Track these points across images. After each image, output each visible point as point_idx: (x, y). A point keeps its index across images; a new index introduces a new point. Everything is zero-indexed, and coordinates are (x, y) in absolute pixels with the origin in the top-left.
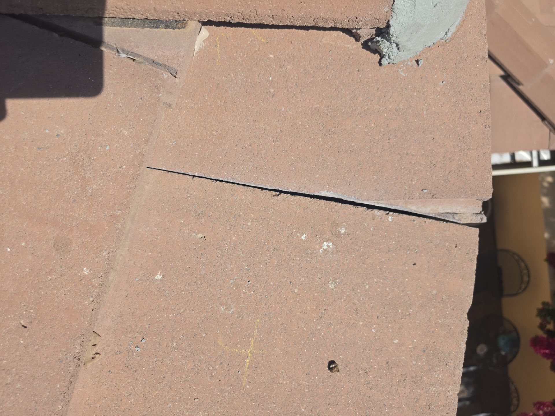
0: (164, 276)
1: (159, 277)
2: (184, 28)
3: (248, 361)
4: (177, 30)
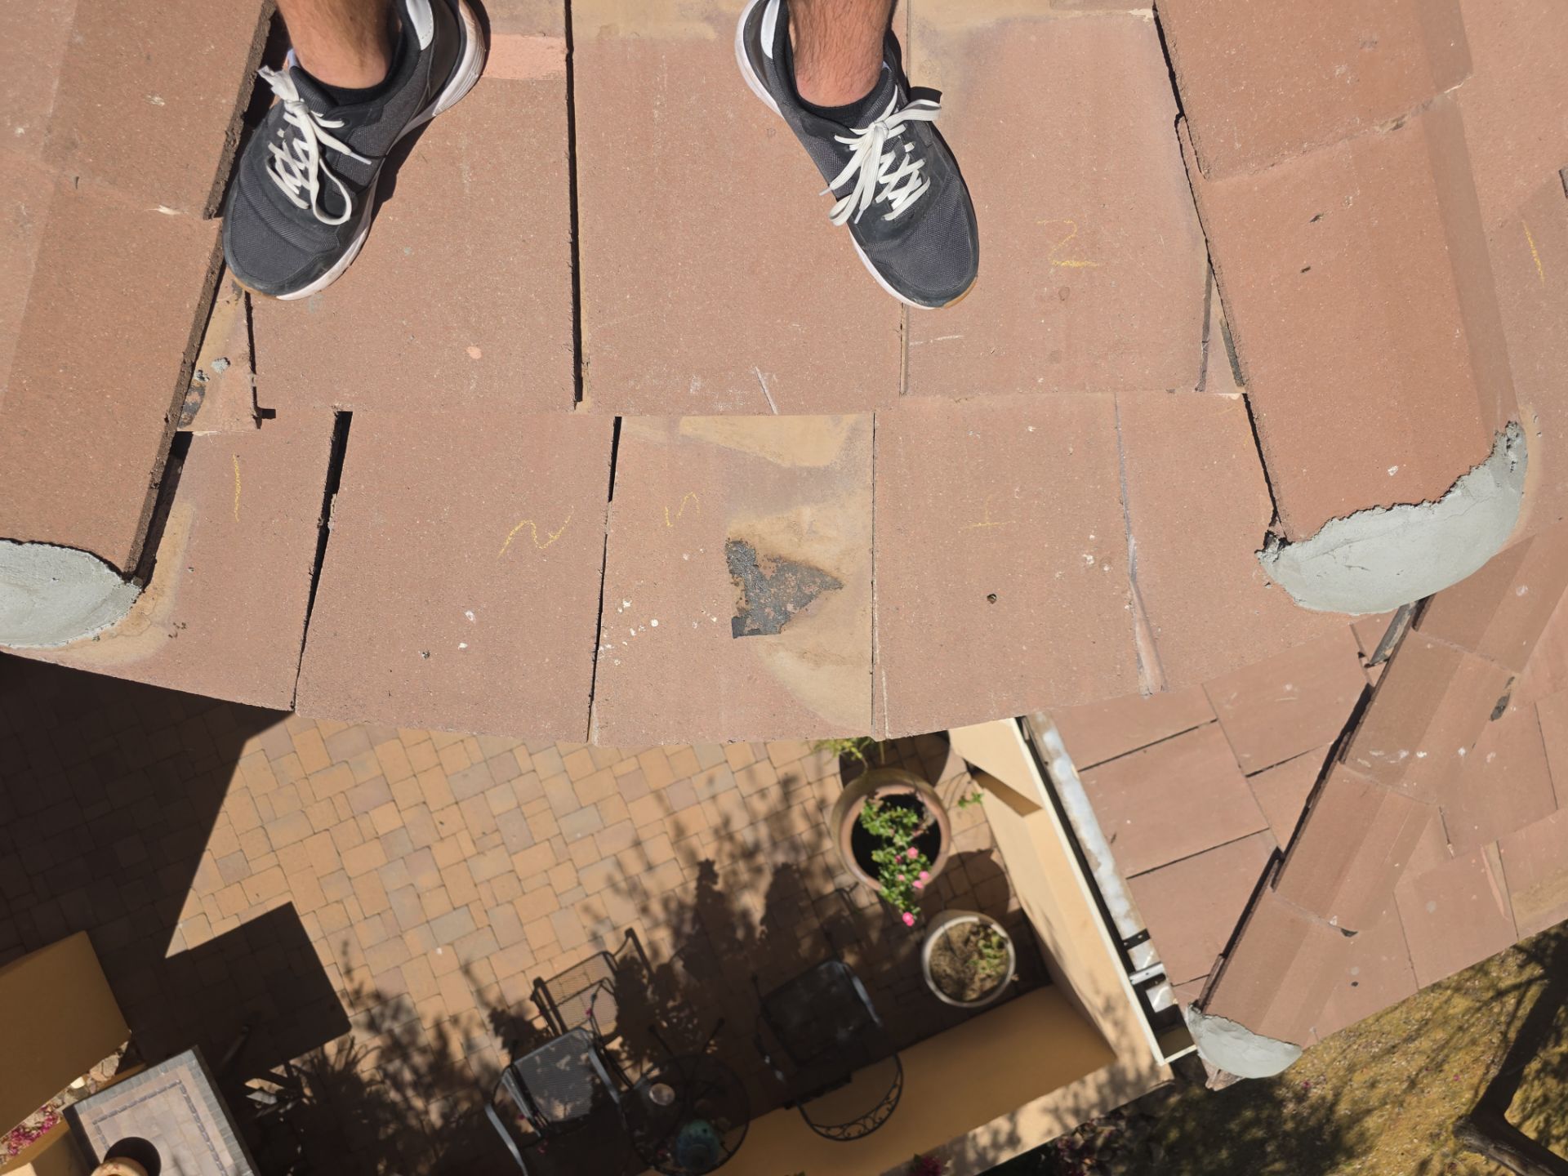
0: (1033, 433)
1: (1031, 429)
2: (1238, 385)
3: (980, 524)
4: (1234, 381)
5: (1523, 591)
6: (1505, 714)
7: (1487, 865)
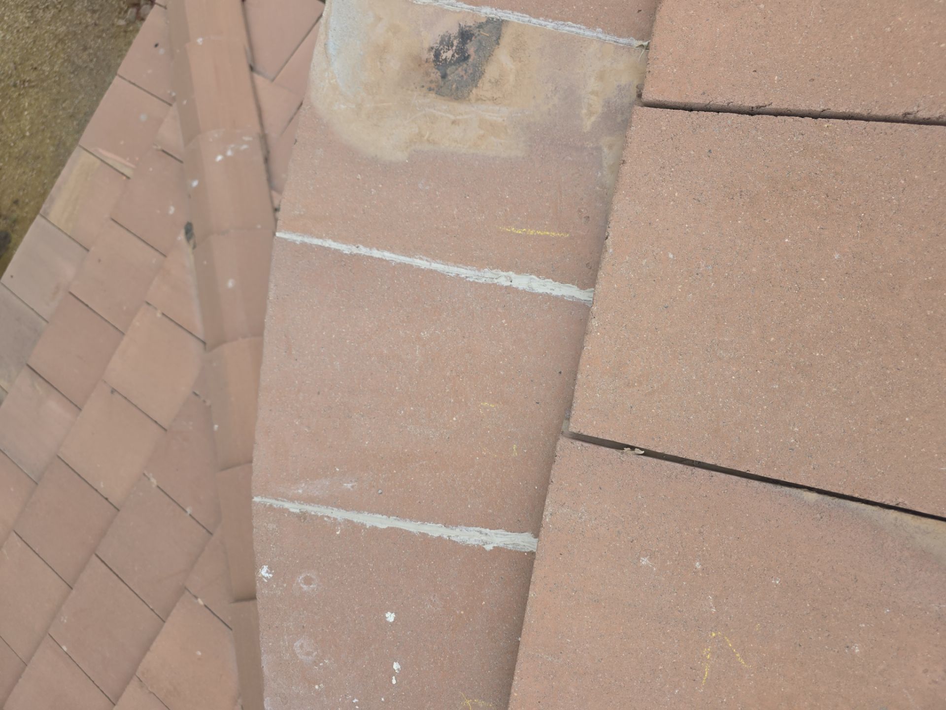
5: (230, 284)
6: (183, 232)
7: (128, 164)
